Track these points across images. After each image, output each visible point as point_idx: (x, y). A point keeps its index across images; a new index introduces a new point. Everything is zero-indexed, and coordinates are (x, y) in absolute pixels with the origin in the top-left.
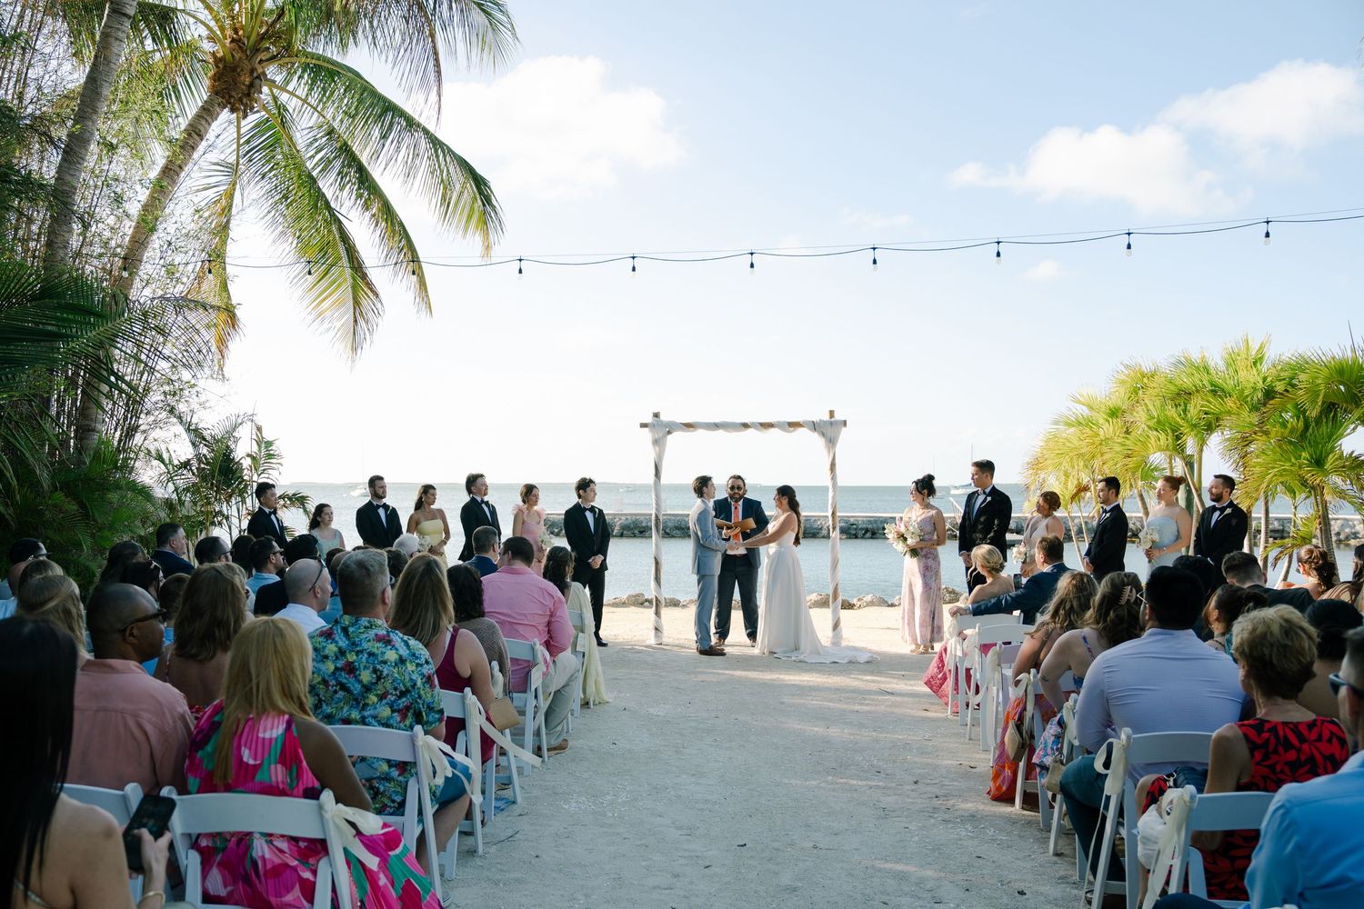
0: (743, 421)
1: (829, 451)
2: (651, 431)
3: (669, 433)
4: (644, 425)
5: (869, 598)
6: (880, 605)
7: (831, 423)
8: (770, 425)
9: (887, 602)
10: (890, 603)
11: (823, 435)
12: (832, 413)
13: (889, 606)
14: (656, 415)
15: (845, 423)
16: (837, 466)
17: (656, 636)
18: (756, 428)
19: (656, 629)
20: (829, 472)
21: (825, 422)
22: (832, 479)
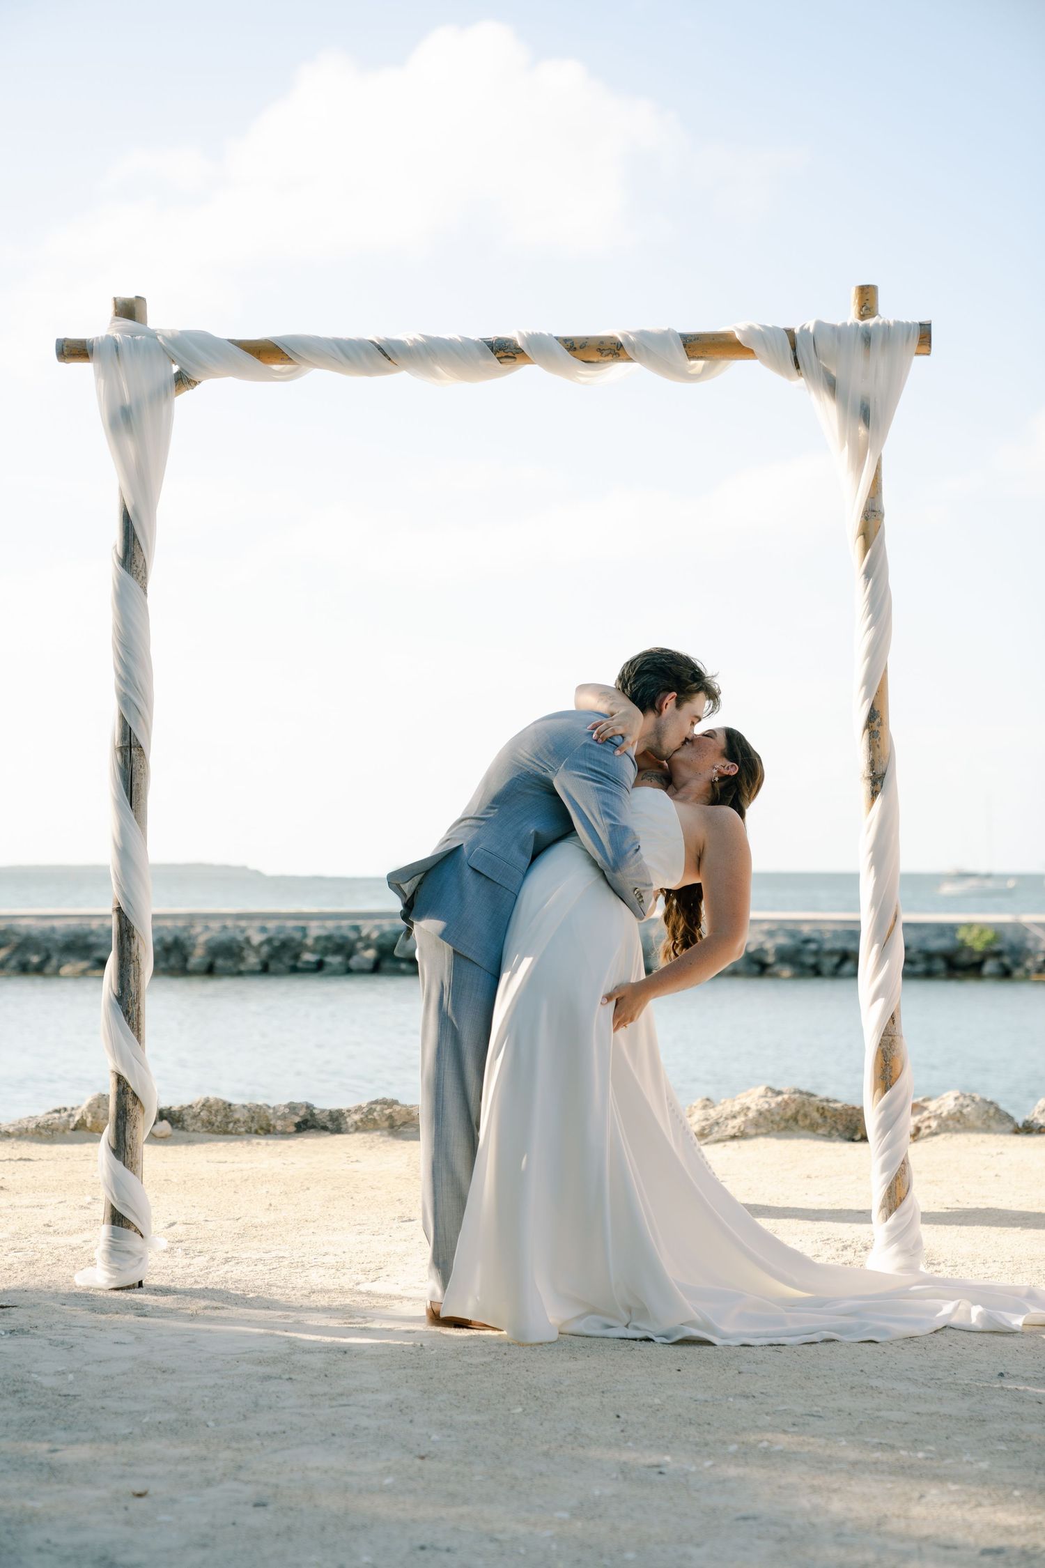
0: (493, 334)
1: (858, 460)
2: (104, 373)
3: (183, 381)
4: (73, 351)
5: (947, 1103)
6: (987, 1129)
7: (867, 338)
8: (611, 350)
9: (1010, 1118)
10: (1020, 1120)
11: (832, 386)
12: (867, 297)
13: (1017, 1131)
14: (129, 310)
15: (924, 334)
16: (887, 521)
17: (116, 1251)
18: (547, 359)
19: (117, 1219)
20: (856, 545)
21: (838, 333)
22: (868, 573)
